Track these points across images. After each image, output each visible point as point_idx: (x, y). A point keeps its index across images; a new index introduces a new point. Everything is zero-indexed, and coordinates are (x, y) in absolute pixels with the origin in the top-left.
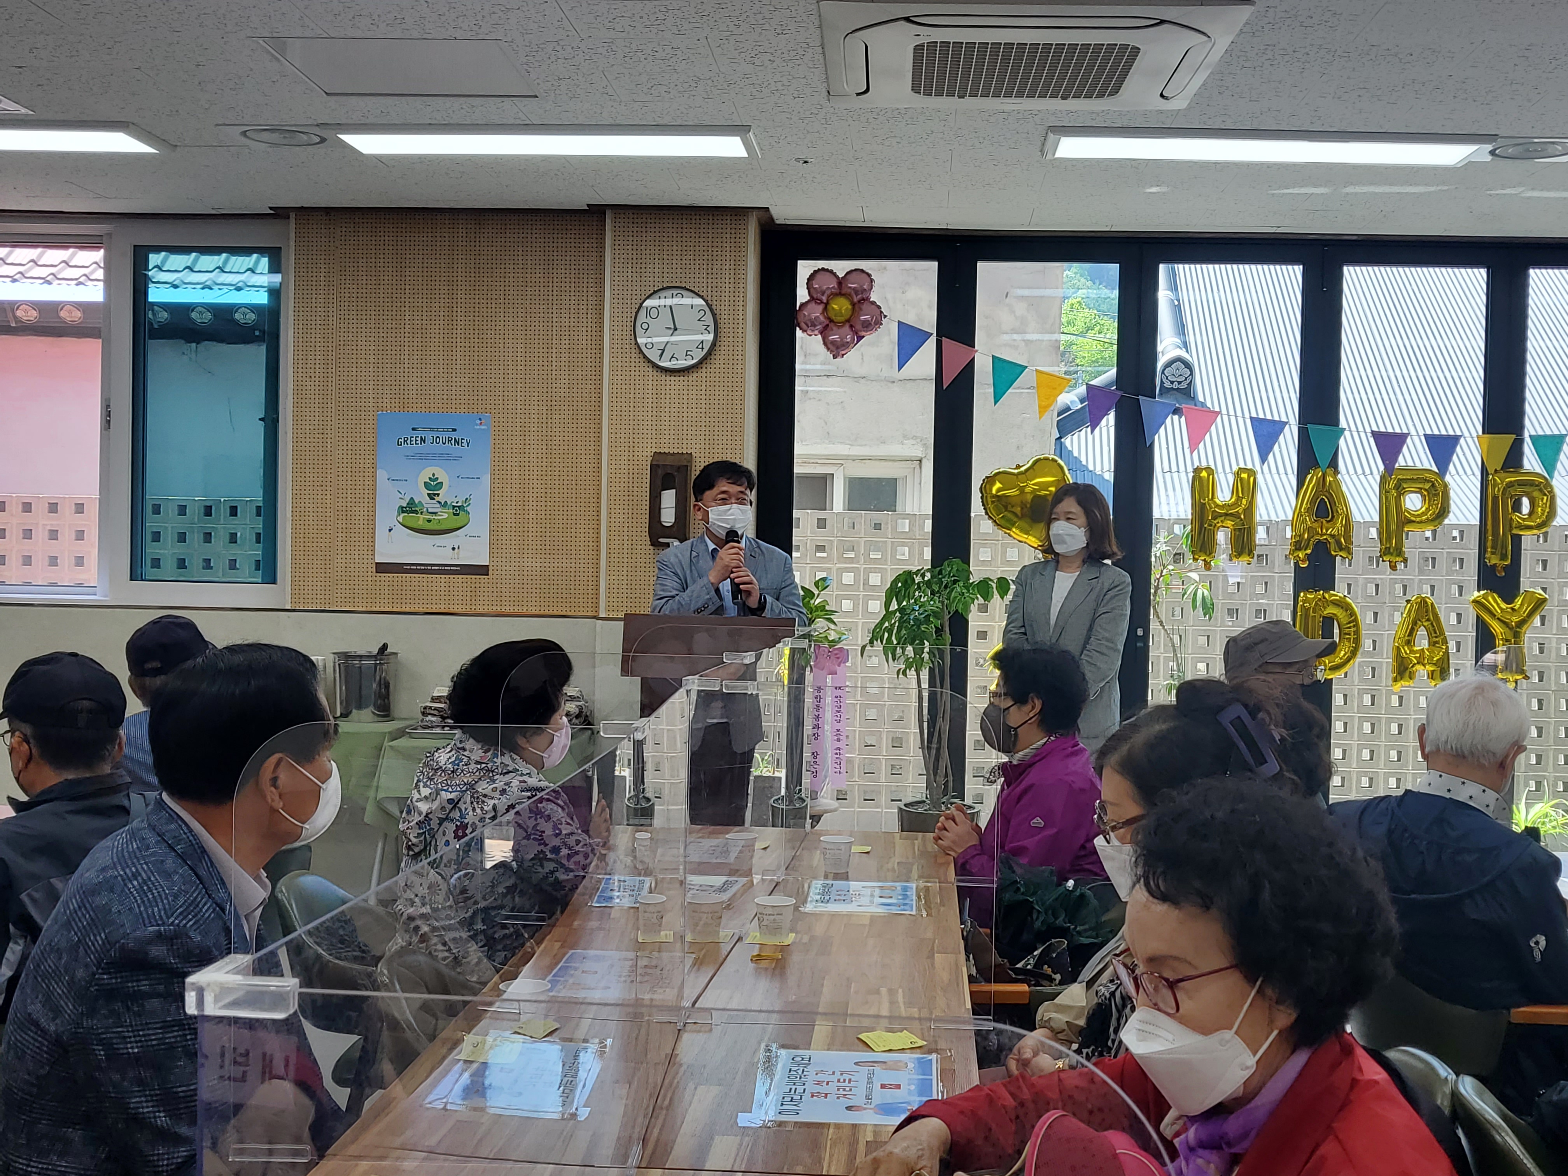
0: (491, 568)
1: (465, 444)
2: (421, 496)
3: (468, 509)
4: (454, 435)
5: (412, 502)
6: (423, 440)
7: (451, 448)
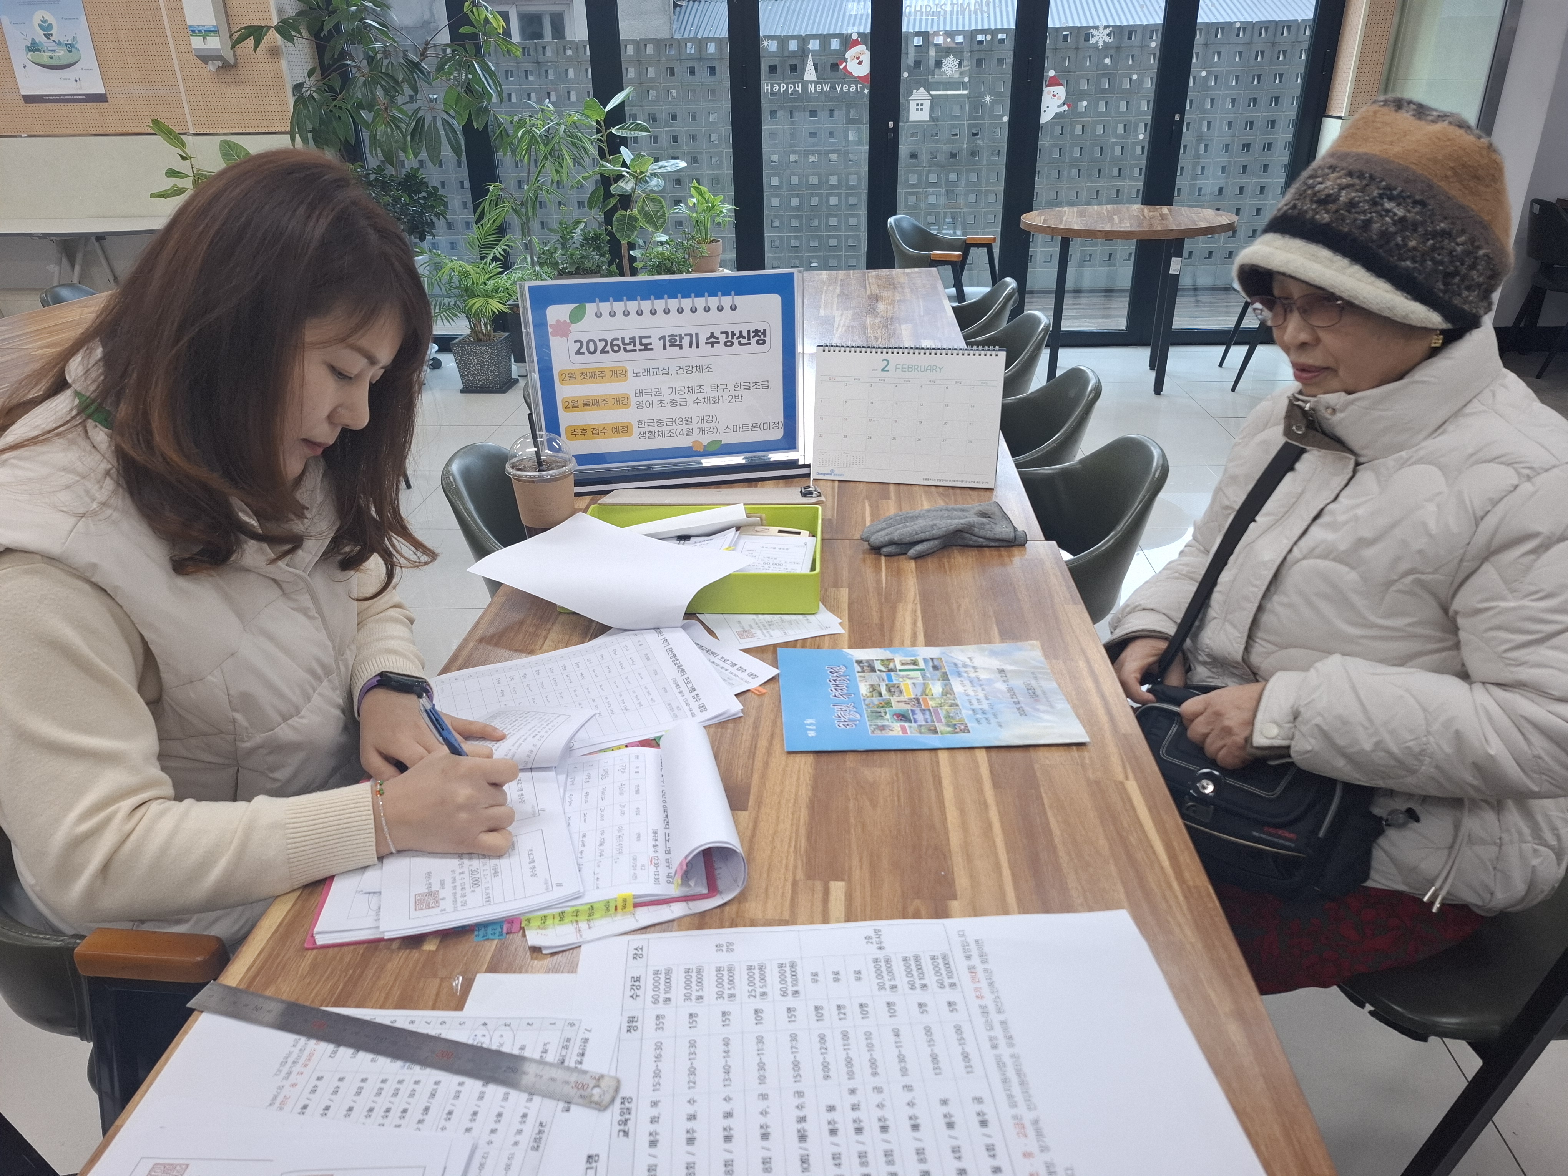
0: (108, 96)
2: (40, 36)
3: (77, 46)
5: (34, 43)
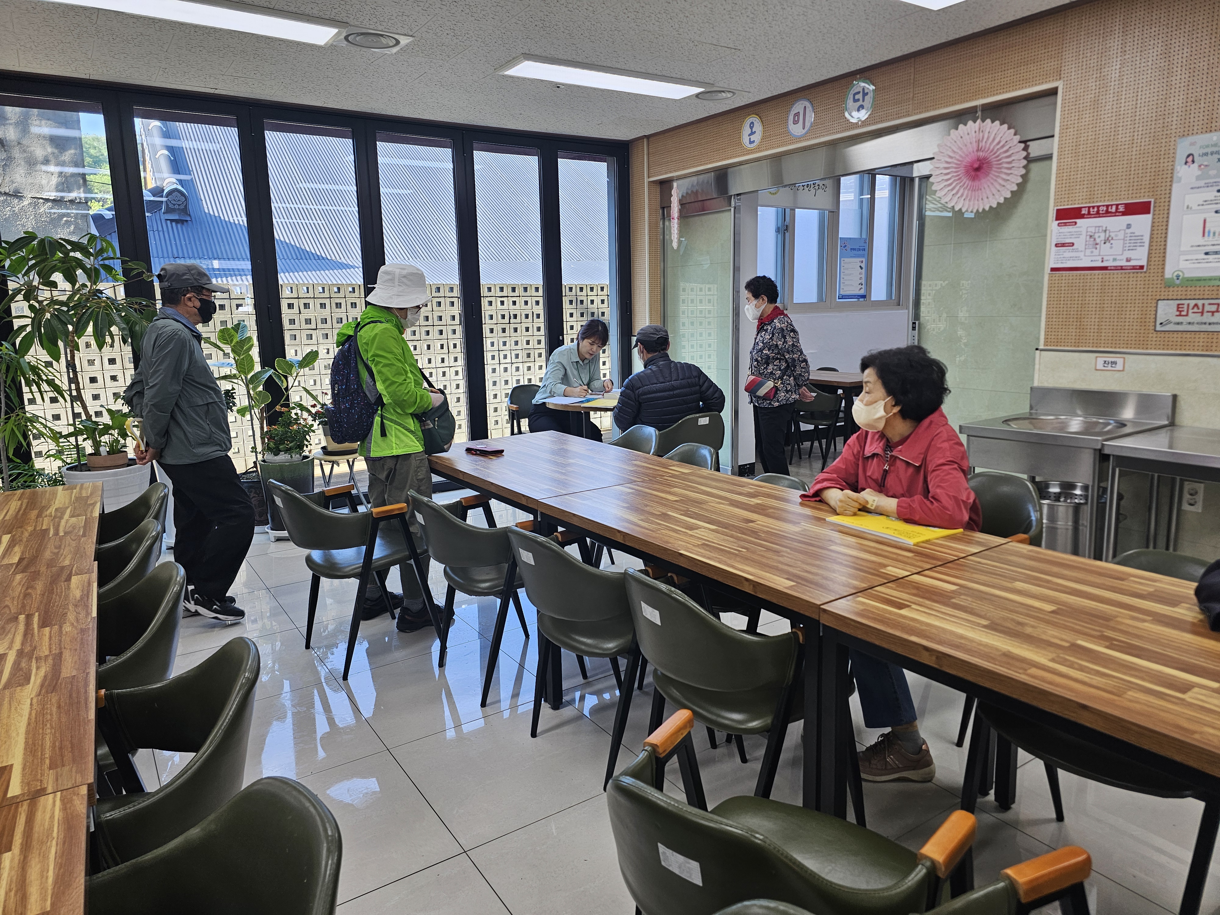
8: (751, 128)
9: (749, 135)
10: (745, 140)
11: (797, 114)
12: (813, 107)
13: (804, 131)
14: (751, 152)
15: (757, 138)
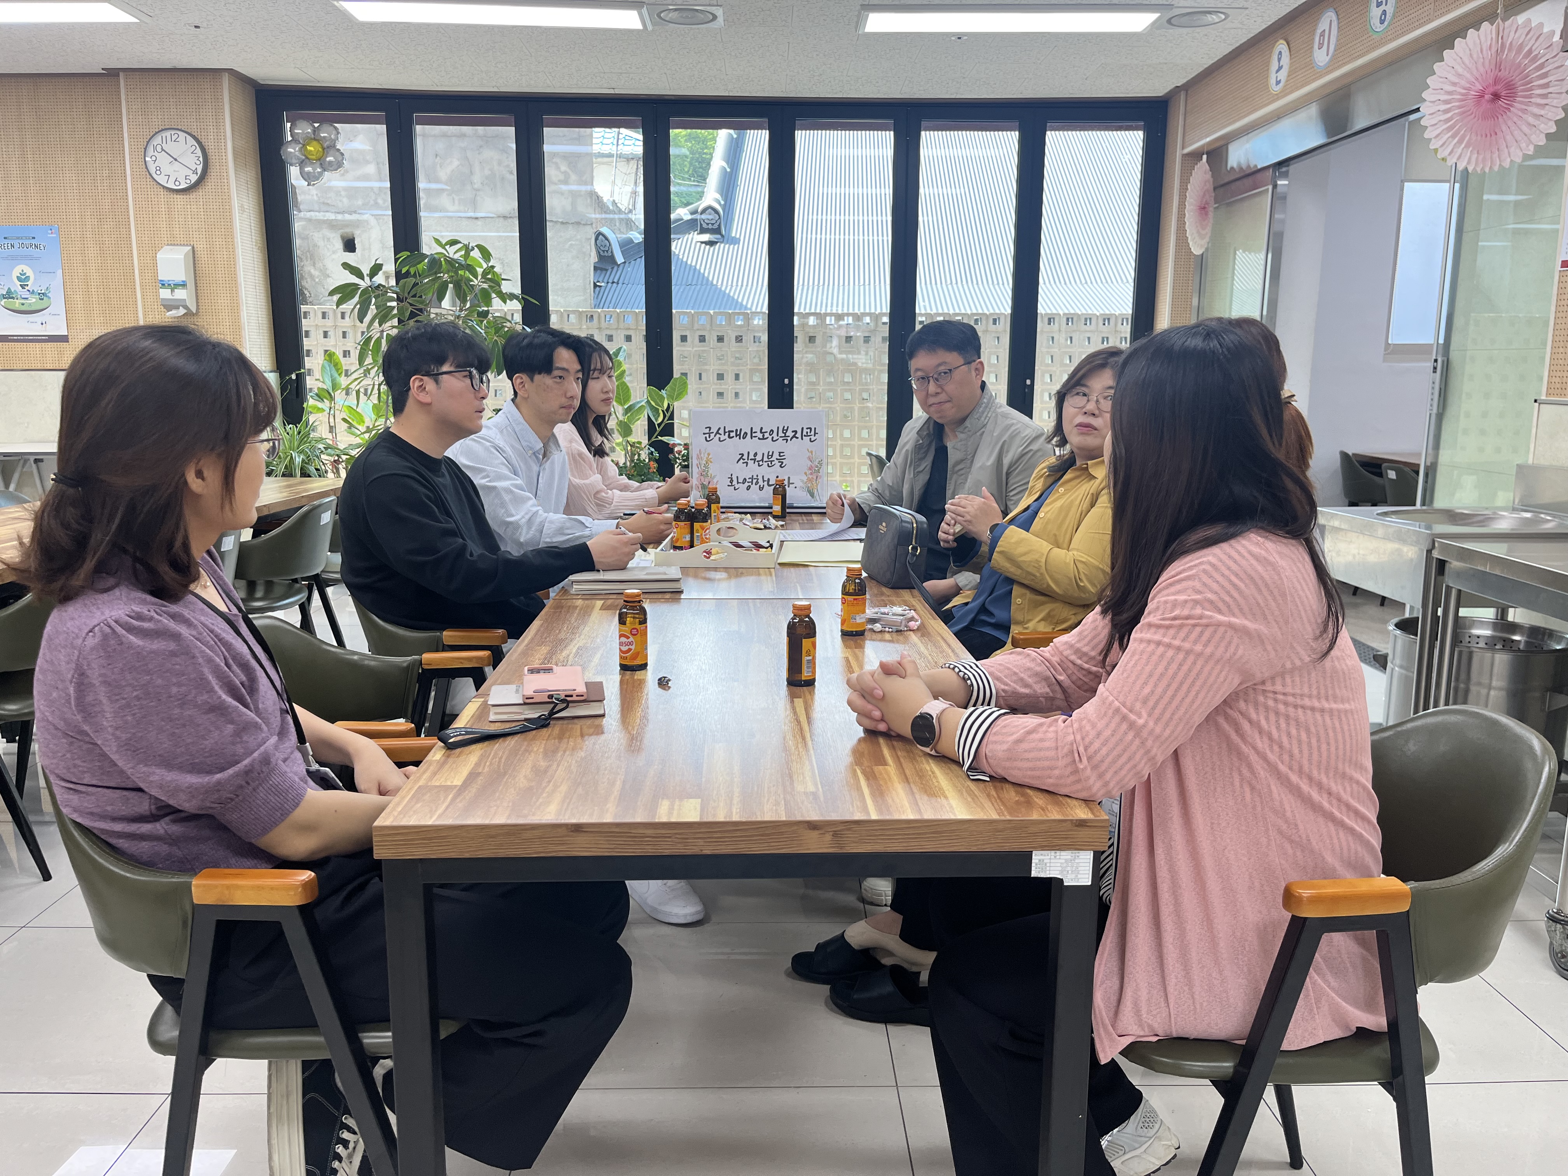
0: (70, 337)
1: (42, 248)
2: (16, 286)
3: (49, 295)
4: (33, 242)
5: (9, 292)
6: (12, 246)
7: (32, 251)
8: (1279, 60)
9: (1277, 72)
10: (1273, 81)
11: (1322, 34)
12: (1338, 19)
13: (1328, 59)
14: (1278, 97)
15: (1283, 75)
